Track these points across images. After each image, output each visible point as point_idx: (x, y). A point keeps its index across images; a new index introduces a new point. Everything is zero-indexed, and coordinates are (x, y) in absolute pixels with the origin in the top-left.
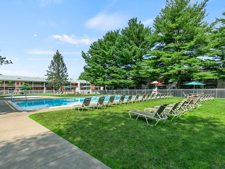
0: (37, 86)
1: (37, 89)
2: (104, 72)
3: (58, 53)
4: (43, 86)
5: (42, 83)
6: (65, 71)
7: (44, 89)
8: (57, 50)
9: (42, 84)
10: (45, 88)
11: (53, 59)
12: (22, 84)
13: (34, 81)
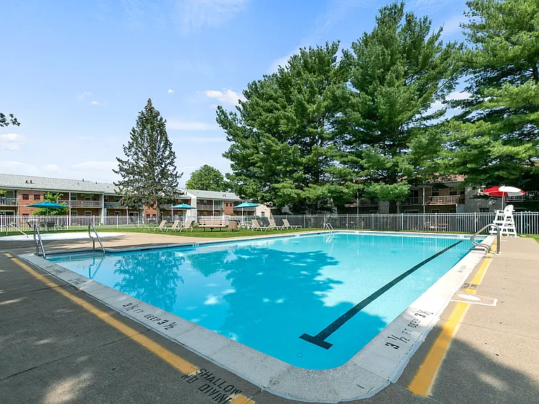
0: (83, 204)
1: (81, 211)
2: (297, 164)
3: (150, 109)
4: (98, 204)
5: (96, 197)
6: (168, 161)
7: (103, 213)
8: (149, 101)
9: (95, 200)
10: (104, 211)
11: (135, 126)
12: (37, 197)
13: (72, 189)
